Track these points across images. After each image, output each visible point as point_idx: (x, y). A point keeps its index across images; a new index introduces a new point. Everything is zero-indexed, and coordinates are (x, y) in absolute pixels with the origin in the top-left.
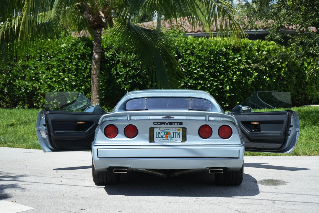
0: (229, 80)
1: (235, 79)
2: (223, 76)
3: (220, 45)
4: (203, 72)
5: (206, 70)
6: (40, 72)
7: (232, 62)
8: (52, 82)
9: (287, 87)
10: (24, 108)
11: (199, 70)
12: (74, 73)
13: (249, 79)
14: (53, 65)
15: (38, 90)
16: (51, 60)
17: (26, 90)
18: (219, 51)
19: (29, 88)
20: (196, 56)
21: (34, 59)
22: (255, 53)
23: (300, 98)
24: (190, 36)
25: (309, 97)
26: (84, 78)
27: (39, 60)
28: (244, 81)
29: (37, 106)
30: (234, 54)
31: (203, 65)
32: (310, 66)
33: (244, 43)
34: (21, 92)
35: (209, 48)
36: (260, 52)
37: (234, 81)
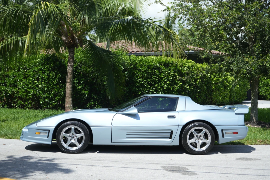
0: (161, 88)
1: (166, 87)
2: (157, 85)
3: (155, 62)
4: (143, 82)
5: (145, 80)
6: (18, 80)
7: (164, 74)
8: (28, 88)
9: (200, 93)
10: (4, 107)
11: (140, 80)
12: (46, 81)
13: (175, 87)
14: (30, 75)
15: (16, 93)
16: (28, 71)
17: (6, 93)
18: (155, 66)
19: (9, 92)
20: (138, 70)
21: (13, 70)
22: (180, 68)
23: (208, 101)
24: (132, 55)
25: (214, 101)
26: (54, 85)
27: (17, 71)
28: (171, 89)
29: (15, 106)
30: (165, 69)
31: (143, 77)
32: (216, 78)
33: (172, 61)
34: (2, 95)
35: (148, 64)
36: (183, 67)
37: (165, 88)
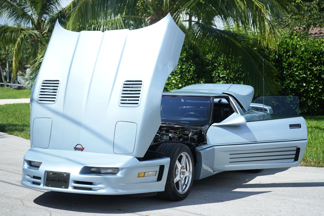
4: (305, 74)
5: (309, 72)
20: (298, 57)
31: (306, 67)
35: (312, 49)
